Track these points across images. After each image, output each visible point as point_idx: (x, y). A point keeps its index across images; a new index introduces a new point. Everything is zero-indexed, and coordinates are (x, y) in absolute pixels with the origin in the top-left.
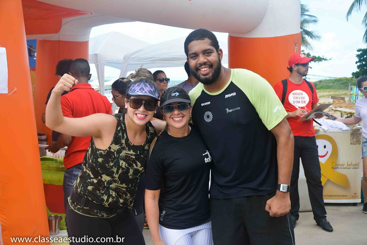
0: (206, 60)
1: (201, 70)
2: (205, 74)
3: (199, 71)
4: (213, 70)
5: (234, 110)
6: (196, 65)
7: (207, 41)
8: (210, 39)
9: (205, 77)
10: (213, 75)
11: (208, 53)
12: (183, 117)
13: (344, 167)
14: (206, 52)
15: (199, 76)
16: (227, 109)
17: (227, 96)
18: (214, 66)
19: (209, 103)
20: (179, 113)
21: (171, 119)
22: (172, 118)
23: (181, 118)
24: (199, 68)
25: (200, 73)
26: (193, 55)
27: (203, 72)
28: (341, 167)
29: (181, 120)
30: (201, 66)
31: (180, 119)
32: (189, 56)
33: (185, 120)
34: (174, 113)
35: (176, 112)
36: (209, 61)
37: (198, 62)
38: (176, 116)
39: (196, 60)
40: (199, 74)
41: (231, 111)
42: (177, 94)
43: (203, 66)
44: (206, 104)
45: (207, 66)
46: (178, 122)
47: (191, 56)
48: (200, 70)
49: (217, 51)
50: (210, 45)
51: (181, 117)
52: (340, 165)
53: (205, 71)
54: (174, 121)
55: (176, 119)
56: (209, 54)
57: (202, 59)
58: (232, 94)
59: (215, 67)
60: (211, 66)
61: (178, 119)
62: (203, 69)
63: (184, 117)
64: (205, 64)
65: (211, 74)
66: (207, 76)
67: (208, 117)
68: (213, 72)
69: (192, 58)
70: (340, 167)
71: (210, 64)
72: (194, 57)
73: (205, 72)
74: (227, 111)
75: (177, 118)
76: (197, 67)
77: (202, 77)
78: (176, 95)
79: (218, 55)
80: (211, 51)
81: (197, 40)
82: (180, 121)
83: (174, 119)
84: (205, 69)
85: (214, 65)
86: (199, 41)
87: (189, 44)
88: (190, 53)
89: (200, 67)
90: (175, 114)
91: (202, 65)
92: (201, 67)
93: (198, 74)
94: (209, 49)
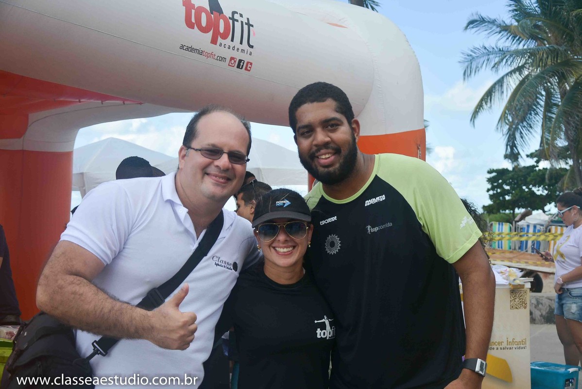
0: (328, 139)
1: (320, 157)
2: (327, 164)
3: (316, 159)
4: (342, 158)
5: (382, 227)
6: (311, 149)
7: (330, 103)
8: (335, 100)
9: (326, 169)
10: (342, 166)
11: (332, 126)
12: (294, 247)
13: (502, 347)
14: (329, 125)
15: (317, 168)
16: (369, 227)
17: (368, 203)
18: (342, 151)
19: (335, 218)
20: (288, 239)
21: (272, 249)
22: (274, 248)
23: (290, 249)
24: (317, 154)
25: (319, 163)
26: (305, 130)
27: (322, 161)
28: (498, 346)
29: (291, 253)
30: (320, 151)
31: (288, 250)
32: (298, 131)
33: (298, 253)
34: (277, 239)
35: (282, 237)
36: (333, 141)
37: (315, 143)
38: (281, 245)
39: (311, 139)
40: (315, 165)
41: (376, 229)
42: (287, 203)
43: (323, 151)
44: (329, 220)
45: (330, 151)
46: (285, 255)
47: (302, 131)
48: (318, 157)
49: (350, 123)
50: (337, 112)
51: (291, 246)
52: (496, 344)
53: (326, 159)
54: (277, 252)
55: (282, 250)
56: (334, 128)
57: (321, 136)
58: (378, 198)
59: (345, 152)
60: (337, 151)
61: (285, 250)
62: (324, 157)
63: (296, 248)
64: (326, 145)
65: (337, 166)
66: (331, 169)
67: (332, 244)
68: (341, 161)
69: (302, 134)
70: (495, 347)
71: (336, 146)
72: (307, 132)
73: (326, 161)
74: (369, 229)
75: (284, 248)
76: (311, 152)
77: (321, 169)
78: (284, 204)
79: (351, 131)
80: (339, 123)
81: (312, 101)
82: (288, 255)
83: (277, 249)
84: (327, 156)
85: (342, 149)
86: (315, 104)
87: (296, 110)
88: (299, 125)
89: (317, 152)
90: (279, 241)
91: (321, 149)
92: (319, 153)
93: (313, 166)
94: (334, 119)
